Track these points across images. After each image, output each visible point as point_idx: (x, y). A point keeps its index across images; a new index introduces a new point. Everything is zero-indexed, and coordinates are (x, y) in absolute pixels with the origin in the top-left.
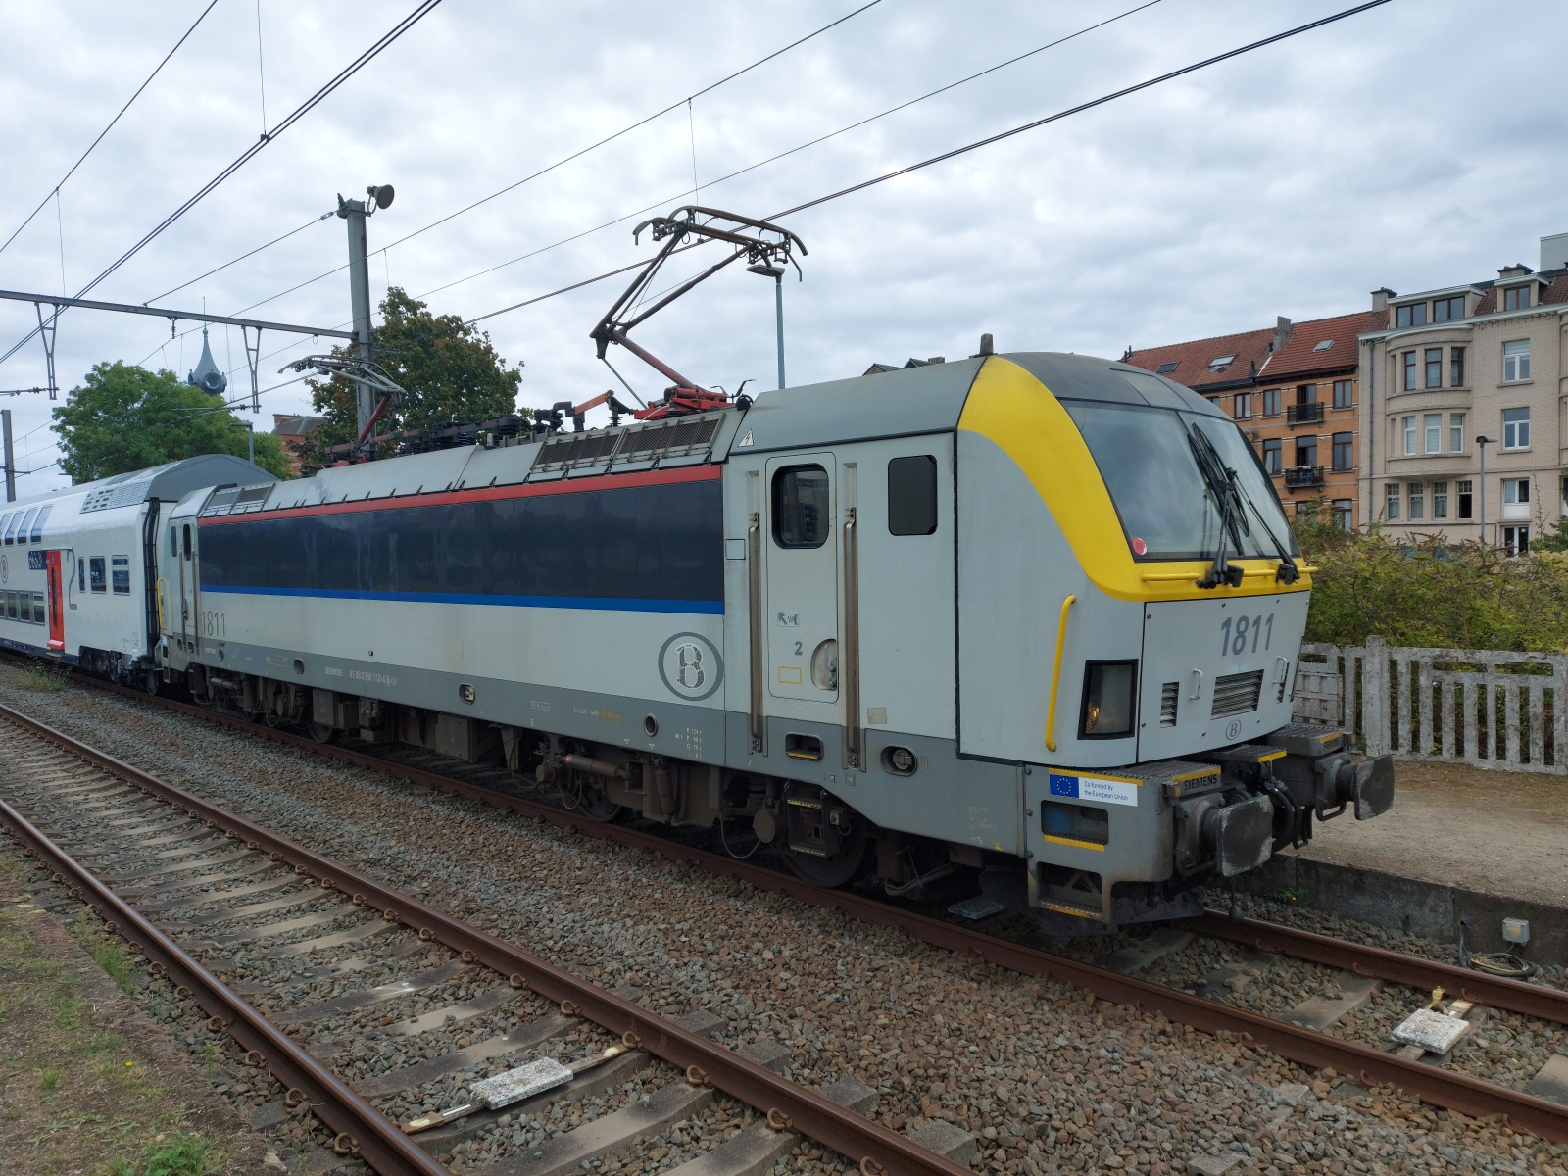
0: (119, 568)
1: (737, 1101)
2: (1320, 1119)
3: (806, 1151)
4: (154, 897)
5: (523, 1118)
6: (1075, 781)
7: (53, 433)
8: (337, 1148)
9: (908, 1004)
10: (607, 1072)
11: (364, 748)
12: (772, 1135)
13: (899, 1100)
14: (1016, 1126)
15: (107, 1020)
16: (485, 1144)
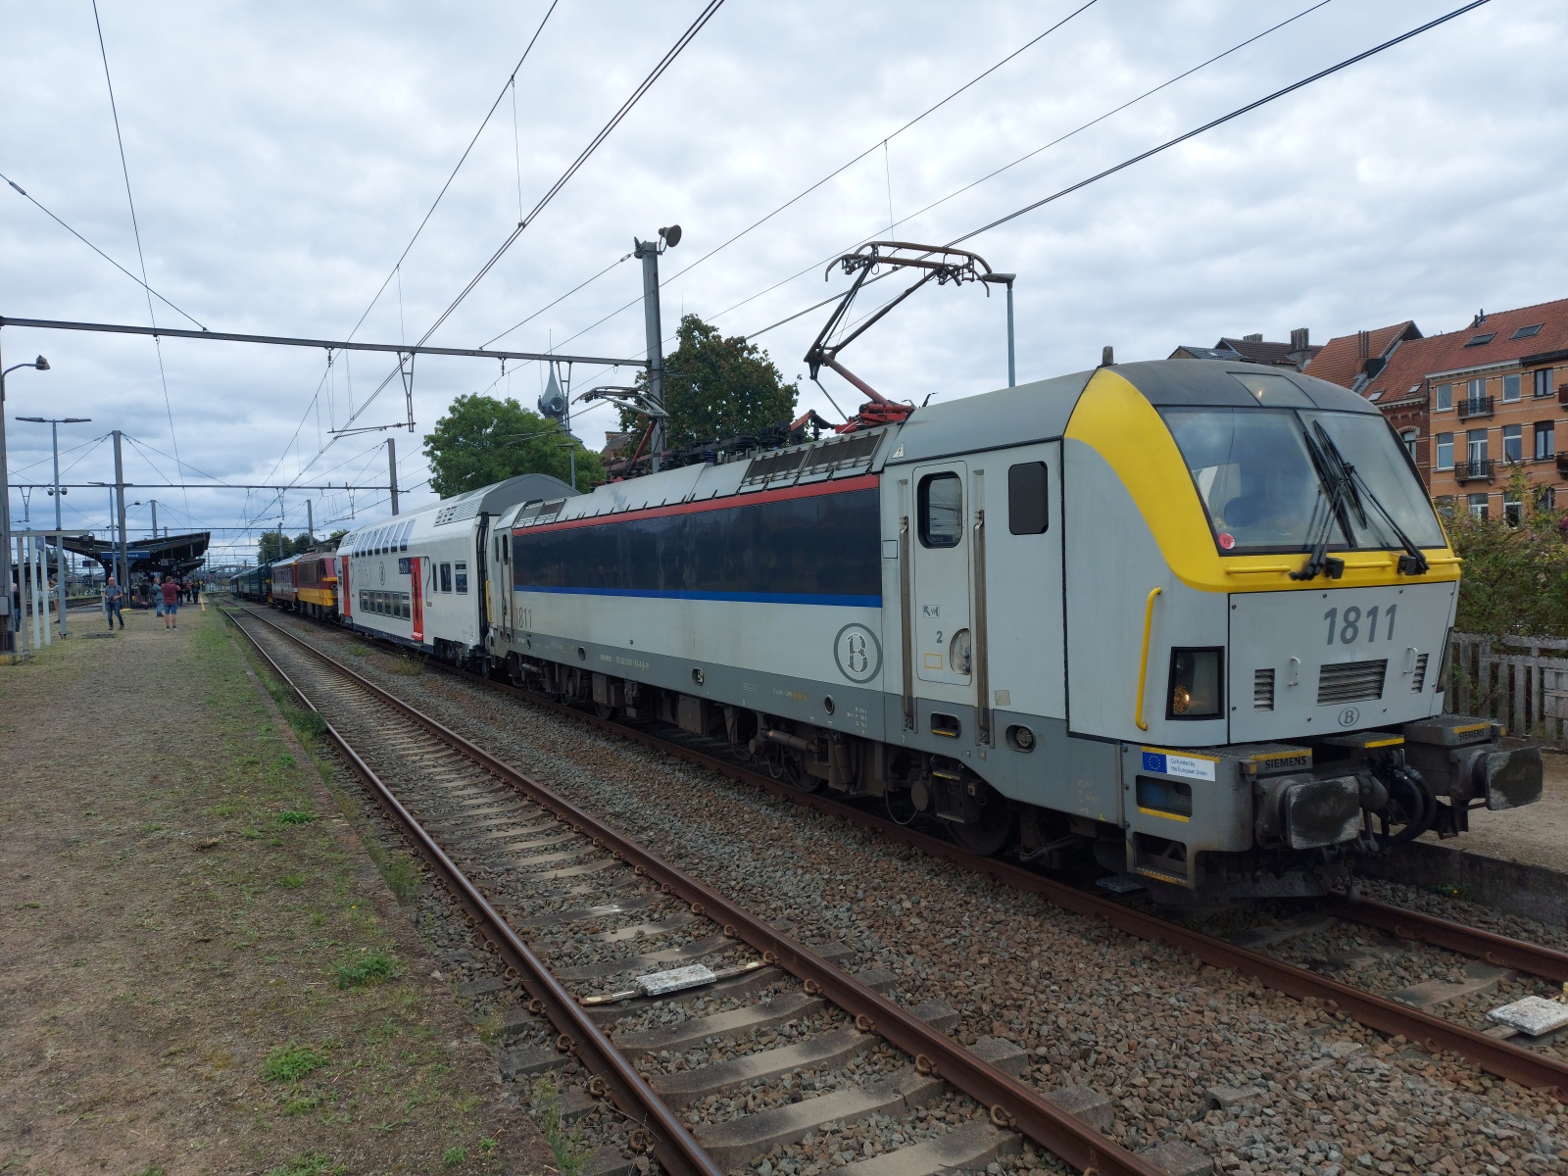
0: (461, 572)
1: (842, 1010)
2: (1357, 1071)
3: (884, 1050)
4: (453, 833)
5: (672, 1005)
6: (1163, 758)
7: (425, 457)
8: (531, 1008)
9: (1013, 951)
10: (747, 980)
11: (629, 723)
12: (858, 1034)
13: (977, 1023)
14: (1065, 1048)
15: (365, 892)
16: (641, 1021)
